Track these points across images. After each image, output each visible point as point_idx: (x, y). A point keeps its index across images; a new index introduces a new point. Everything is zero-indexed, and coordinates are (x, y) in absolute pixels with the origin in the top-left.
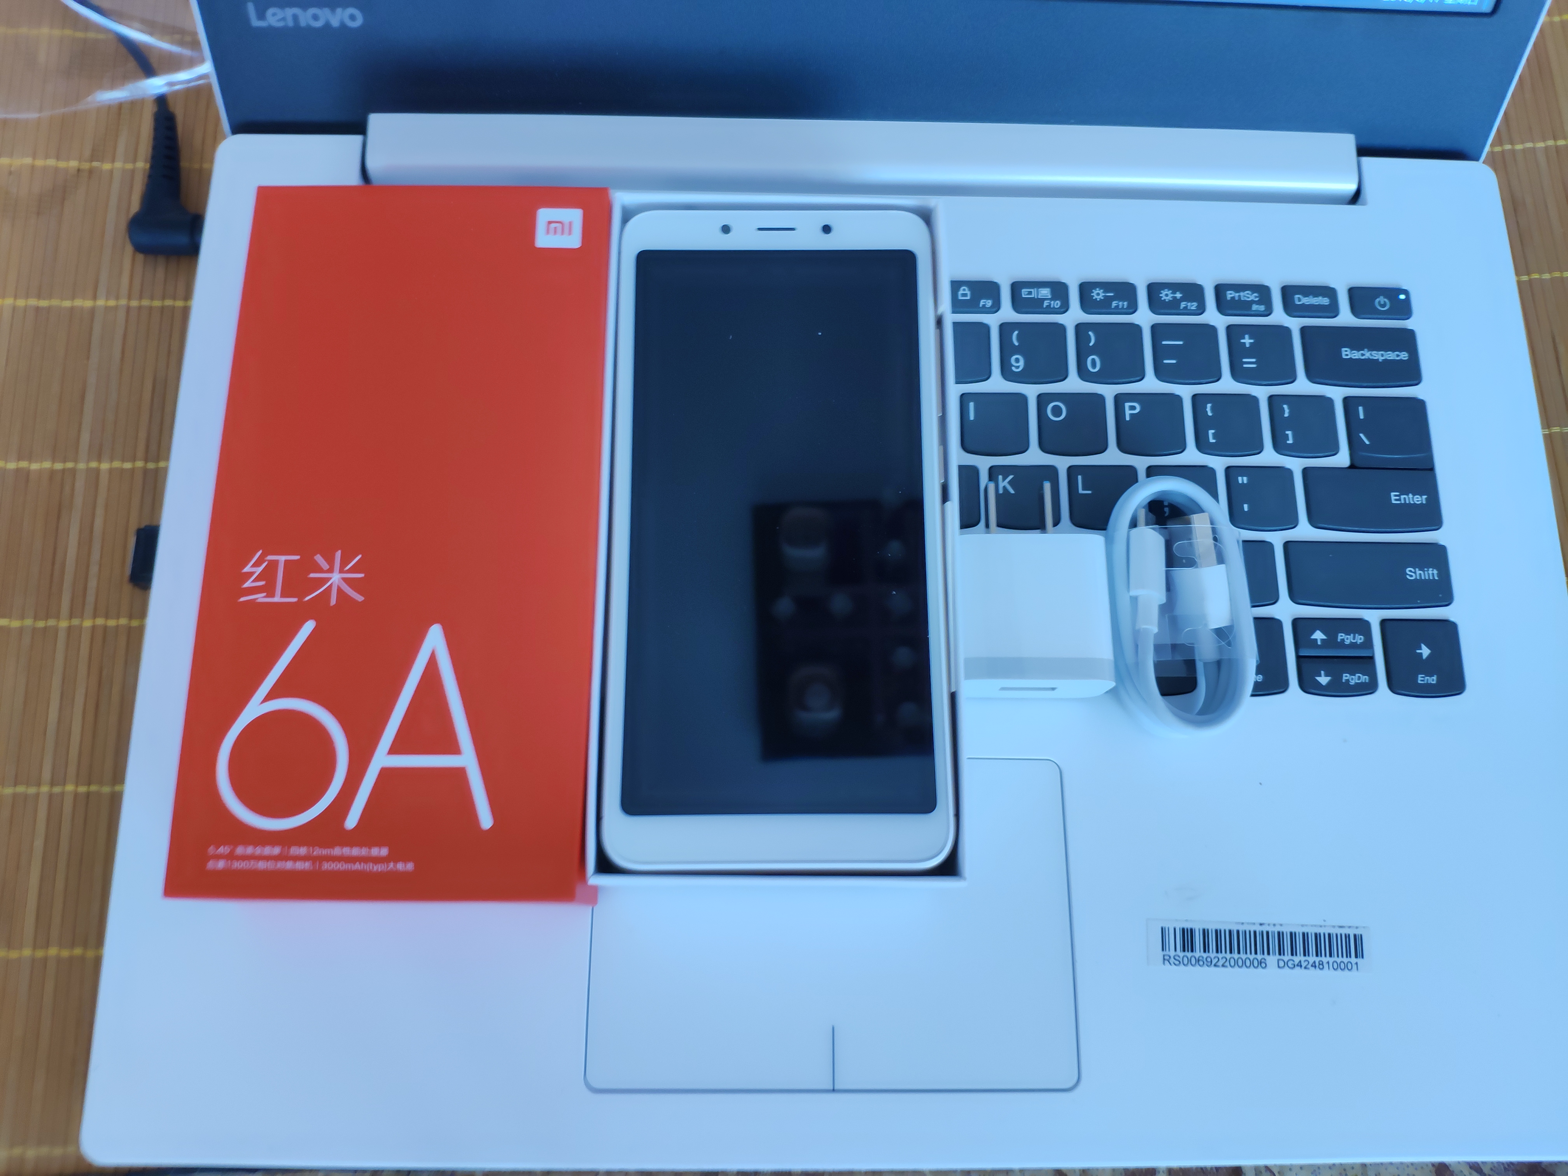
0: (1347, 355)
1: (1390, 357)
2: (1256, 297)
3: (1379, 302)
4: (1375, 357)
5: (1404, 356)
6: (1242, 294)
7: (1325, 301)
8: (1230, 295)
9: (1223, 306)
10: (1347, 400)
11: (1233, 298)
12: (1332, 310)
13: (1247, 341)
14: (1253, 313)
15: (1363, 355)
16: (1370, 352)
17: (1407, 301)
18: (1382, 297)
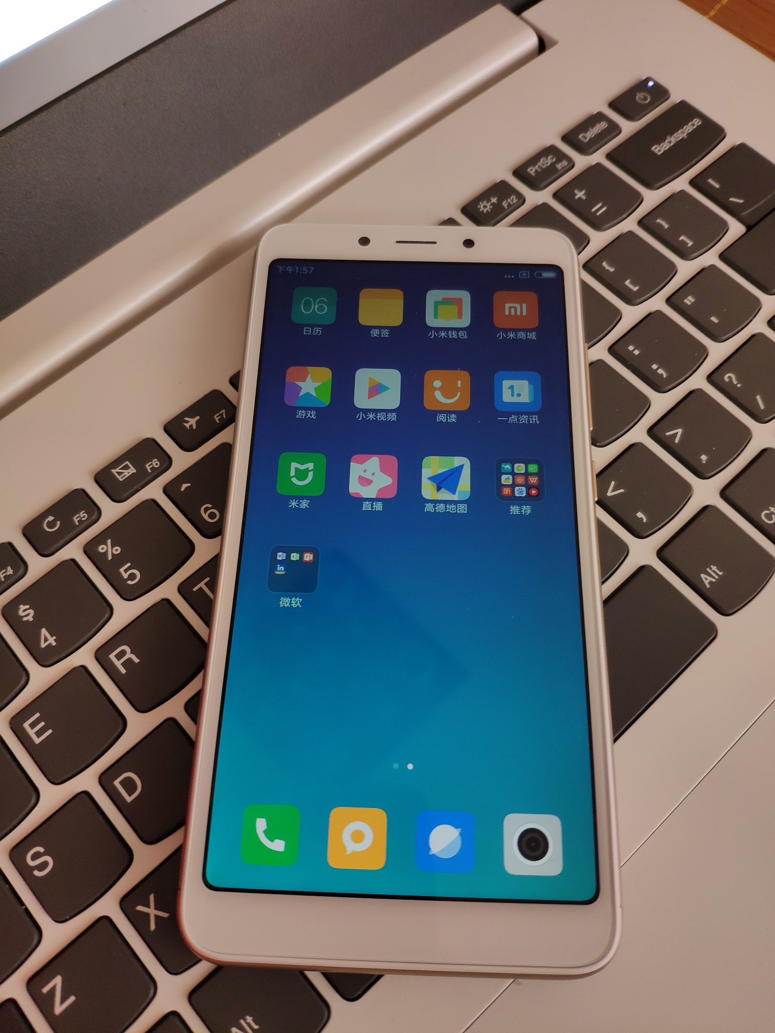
0: (660, 151)
1: (689, 130)
2: (552, 159)
3: (639, 98)
4: (679, 137)
5: (697, 122)
6: (540, 164)
7: (603, 125)
8: (532, 171)
9: (535, 184)
10: (693, 183)
11: (536, 171)
12: (614, 129)
13: (580, 194)
14: (561, 172)
15: (670, 142)
16: (672, 137)
17: (656, 85)
18: (638, 94)
